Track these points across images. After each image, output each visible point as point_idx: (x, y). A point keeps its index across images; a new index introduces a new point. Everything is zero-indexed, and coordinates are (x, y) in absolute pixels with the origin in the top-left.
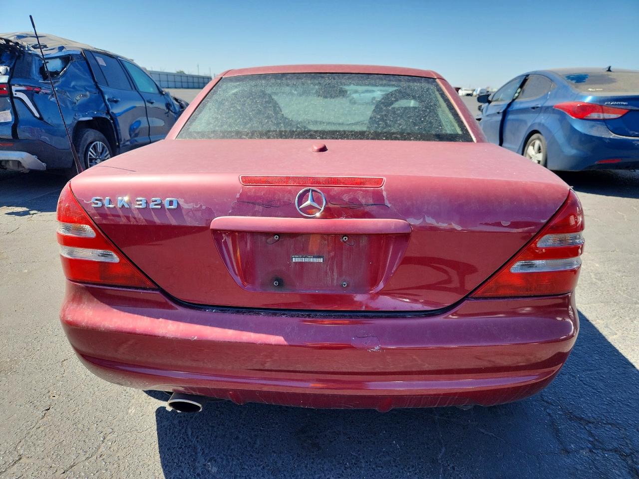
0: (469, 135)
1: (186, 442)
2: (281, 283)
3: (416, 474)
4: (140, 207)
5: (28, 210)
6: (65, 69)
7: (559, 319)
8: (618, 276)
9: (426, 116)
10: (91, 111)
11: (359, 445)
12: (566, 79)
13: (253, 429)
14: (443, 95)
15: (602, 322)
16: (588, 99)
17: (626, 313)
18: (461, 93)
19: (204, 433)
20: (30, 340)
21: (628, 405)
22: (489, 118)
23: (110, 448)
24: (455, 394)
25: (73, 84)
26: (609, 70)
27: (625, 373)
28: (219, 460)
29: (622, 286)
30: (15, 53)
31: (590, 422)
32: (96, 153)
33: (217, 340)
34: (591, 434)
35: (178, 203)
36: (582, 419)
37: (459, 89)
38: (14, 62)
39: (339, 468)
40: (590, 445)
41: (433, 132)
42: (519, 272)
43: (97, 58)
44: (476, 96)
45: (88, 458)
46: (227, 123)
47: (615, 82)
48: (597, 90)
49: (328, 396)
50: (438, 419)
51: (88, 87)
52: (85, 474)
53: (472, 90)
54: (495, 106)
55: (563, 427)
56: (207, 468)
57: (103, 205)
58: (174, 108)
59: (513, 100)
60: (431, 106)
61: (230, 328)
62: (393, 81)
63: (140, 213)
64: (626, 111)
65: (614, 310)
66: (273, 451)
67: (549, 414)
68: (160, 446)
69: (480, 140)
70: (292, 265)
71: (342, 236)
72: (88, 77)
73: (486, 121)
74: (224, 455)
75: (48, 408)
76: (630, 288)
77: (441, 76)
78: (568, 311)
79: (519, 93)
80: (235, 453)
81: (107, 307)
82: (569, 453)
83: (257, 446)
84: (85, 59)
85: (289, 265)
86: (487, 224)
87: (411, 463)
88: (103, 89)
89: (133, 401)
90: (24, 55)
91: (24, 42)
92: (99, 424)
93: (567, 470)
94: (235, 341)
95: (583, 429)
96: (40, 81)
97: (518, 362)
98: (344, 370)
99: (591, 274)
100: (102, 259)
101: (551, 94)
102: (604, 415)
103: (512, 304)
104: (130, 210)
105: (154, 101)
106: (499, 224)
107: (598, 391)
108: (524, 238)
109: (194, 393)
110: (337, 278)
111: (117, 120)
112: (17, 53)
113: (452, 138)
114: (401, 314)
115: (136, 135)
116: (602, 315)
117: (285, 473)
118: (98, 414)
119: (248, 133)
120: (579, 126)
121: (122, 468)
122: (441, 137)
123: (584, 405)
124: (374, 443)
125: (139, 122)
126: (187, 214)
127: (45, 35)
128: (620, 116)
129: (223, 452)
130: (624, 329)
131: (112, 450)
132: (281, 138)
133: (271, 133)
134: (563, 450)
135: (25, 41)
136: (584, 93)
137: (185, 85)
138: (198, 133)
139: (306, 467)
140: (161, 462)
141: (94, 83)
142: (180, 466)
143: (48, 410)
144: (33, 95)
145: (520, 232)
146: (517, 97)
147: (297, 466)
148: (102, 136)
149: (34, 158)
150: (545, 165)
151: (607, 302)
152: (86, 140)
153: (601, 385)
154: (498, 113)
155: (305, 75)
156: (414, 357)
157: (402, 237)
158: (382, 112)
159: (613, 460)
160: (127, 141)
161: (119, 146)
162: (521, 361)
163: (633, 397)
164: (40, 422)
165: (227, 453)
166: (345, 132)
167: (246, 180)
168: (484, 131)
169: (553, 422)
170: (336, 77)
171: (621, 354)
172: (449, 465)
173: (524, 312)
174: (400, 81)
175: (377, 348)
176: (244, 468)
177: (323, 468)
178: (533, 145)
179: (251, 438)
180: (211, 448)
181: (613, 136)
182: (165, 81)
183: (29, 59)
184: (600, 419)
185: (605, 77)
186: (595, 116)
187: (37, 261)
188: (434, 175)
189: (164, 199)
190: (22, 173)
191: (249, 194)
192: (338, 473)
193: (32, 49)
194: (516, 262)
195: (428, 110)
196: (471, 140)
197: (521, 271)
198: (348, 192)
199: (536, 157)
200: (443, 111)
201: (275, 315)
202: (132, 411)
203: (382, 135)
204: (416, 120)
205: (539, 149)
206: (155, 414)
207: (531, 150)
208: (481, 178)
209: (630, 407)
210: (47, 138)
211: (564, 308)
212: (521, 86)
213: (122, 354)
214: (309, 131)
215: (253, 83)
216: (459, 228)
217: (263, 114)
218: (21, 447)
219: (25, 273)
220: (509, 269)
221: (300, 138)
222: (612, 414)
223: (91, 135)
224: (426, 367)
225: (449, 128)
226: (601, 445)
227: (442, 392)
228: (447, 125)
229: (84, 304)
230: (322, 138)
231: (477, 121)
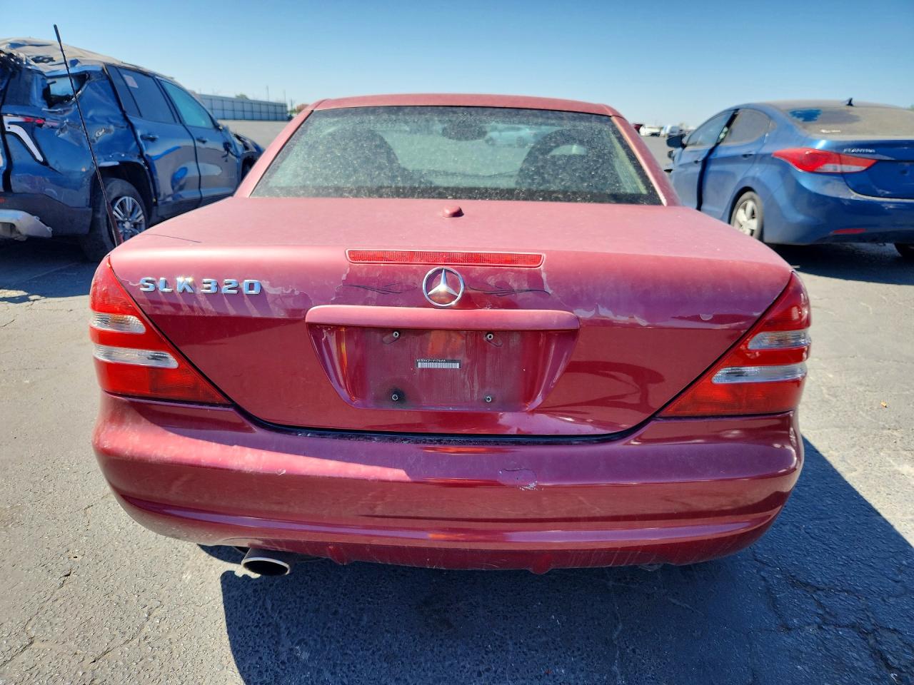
0: (657, 196)
1: (265, 619)
2: (402, 397)
3: (583, 659)
4: (209, 291)
5: (26, 294)
6: (80, 92)
7: (777, 446)
8: (859, 391)
9: (598, 168)
10: (117, 153)
11: (505, 621)
12: (790, 115)
13: (357, 600)
14: (621, 139)
15: (837, 454)
16: (821, 145)
17: (870, 442)
18: (644, 131)
19: (289, 606)
20: (37, 479)
21: (871, 566)
22: (683, 169)
23: (158, 627)
24: (638, 548)
25: (90, 113)
26: (850, 104)
27: (867, 524)
28: (312, 643)
29: (865, 405)
30: (8, 69)
31: (819, 589)
32: (123, 212)
33: (314, 474)
34: (820, 605)
35: (261, 287)
36: (807, 584)
37: (641, 125)
38: (6, 81)
39: (478, 653)
40: (818, 620)
41: (608, 191)
42: (724, 382)
43: (125, 76)
44: (664, 136)
45: (127, 641)
46: (322, 174)
47: (858, 121)
48: (834, 131)
49: (465, 551)
50: (613, 585)
51: (112, 117)
52: (124, 663)
53: (658, 128)
54: (691, 151)
55: (783, 595)
56: (295, 653)
57: (156, 289)
58: (236, 149)
59: (717, 144)
60: (605, 154)
61: (331, 458)
62: (552, 119)
63: (208, 300)
64: (874, 161)
65: (853, 438)
66: (386, 631)
67: (764, 579)
68: (228, 625)
69: (672, 202)
70: (418, 372)
71: (486, 333)
72: (112, 104)
73: (680, 173)
74: (319, 636)
75: (68, 573)
76: (876, 408)
77: (617, 113)
78: (789, 434)
79: (726, 133)
80: (333, 633)
81: (160, 429)
82: (790, 629)
83: (363, 623)
84: (108, 78)
85: (414, 371)
86: (681, 318)
87: (577, 645)
88: (135, 120)
89: (188, 563)
90: (20, 71)
91: (21, 54)
92: (142, 595)
93: (788, 653)
94: (337, 476)
95: (809, 598)
96: (44, 109)
97: (723, 506)
98: (485, 516)
99: (822, 388)
100: (153, 363)
101: (769, 137)
102: (838, 580)
103: (715, 424)
104: (193, 296)
105: (207, 140)
106: (697, 318)
107: (830, 548)
108: (731, 337)
109: (279, 549)
110: (478, 391)
111: (154, 167)
112: (10, 69)
113: (633, 199)
114: (566, 440)
115: (181, 188)
116: (837, 444)
117: (403, 659)
118: (140, 581)
119: (352, 190)
120: (808, 182)
121: (175, 655)
122: (618, 198)
123: (812, 565)
124: (525, 618)
125: (185, 169)
126: (274, 302)
127: (51, 43)
128: (864, 168)
129: (316, 632)
130: (867, 464)
131: (160, 630)
132: (398, 196)
133: (384, 190)
134: (782, 626)
135: (21, 52)
136: (815, 136)
137: (248, 115)
138: (281, 188)
139: (432, 651)
140: (231, 646)
141: (120, 113)
142: (257, 651)
143: (69, 575)
144: (33, 129)
145: (726, 329)
146: (723, 140)
147: (421, 650)
148: (133, 189)
149: (35, 219)
150: (761, 238)
151: (845, 427)
152: (110, 194)
153: (835, 538)
154: (696, 162)
155: (429, 109)
156: (581, 498)
157: (567, 335)
158: (537, 162)
159: (850, 639)
160: (169, 196)
161: (156, 204)
162: (725, 503)
163: (877, 555)
164: (57, 592)
165: (322, 633)
166: (486, 189)
167: (355, 256)
168: (676, 189)
169: (768, 589)
170: (473, 113)
171: (861, 497)
172: (627, 647)
173: (730, 436)
174: (562, 118)
175: (532, 485)
176: (346, 654)
177: (456, 652)
178: (745, 208)
179: (356, 613)
180: (300, 627)
181: (855, 196)
182: (219, 110)
183: (28, 77)
184: (832, 584)
185: (844, 113)
186: (829, 167)
187: (42, 367)
188: (609, 251)
189: (242, 281)
190: (17, 240)
191: (359, 275)
192: (476, 659)
193: (32, 63)
194: (720, 369)
195: (600, 160)
196: (659, 203)
197: (727, 382)
198: (494, 273)
199: (749, 224)
200: (622, 162)
201: (393, 441)
202: (187, 577)
203: (538, 194)
204: (584, 174)
205: (753, 213)
206: (219, 581)
207: (741, 215)
208: (673, 255)
209: (874, 568)
210: (54, 192)
211: (782, 430)
212: (729, 124)
213: (174, 493)
214: (437, 188)
215: (357, 119)
216: (643, 323)
217: (373, 163)
218: (32, 627)
219: (26, 384)
220: (711, 379)
221: (425, 198)
222: (849, 578)
223: (117, 186)
224: (598, 511)
225: (629, 186)
226: (833, 619)
227: (619, 546)
228: (626, 182)
229: (128, 425)
230: (455, 198)
231: (666, 174)
